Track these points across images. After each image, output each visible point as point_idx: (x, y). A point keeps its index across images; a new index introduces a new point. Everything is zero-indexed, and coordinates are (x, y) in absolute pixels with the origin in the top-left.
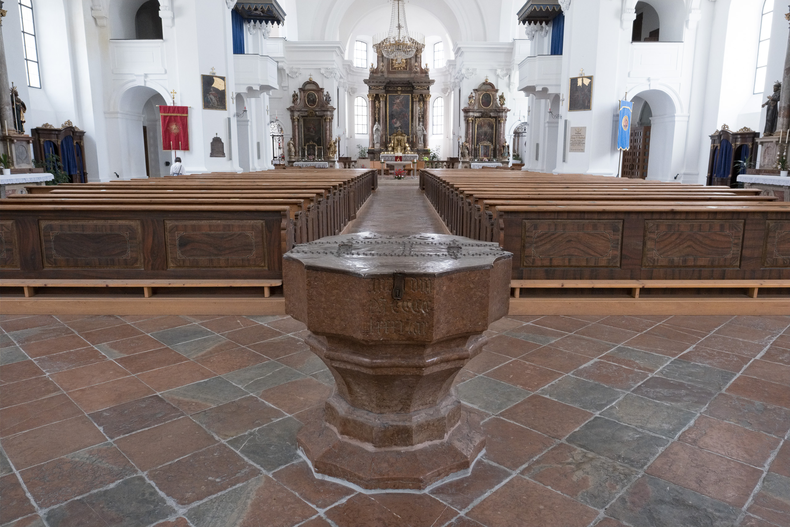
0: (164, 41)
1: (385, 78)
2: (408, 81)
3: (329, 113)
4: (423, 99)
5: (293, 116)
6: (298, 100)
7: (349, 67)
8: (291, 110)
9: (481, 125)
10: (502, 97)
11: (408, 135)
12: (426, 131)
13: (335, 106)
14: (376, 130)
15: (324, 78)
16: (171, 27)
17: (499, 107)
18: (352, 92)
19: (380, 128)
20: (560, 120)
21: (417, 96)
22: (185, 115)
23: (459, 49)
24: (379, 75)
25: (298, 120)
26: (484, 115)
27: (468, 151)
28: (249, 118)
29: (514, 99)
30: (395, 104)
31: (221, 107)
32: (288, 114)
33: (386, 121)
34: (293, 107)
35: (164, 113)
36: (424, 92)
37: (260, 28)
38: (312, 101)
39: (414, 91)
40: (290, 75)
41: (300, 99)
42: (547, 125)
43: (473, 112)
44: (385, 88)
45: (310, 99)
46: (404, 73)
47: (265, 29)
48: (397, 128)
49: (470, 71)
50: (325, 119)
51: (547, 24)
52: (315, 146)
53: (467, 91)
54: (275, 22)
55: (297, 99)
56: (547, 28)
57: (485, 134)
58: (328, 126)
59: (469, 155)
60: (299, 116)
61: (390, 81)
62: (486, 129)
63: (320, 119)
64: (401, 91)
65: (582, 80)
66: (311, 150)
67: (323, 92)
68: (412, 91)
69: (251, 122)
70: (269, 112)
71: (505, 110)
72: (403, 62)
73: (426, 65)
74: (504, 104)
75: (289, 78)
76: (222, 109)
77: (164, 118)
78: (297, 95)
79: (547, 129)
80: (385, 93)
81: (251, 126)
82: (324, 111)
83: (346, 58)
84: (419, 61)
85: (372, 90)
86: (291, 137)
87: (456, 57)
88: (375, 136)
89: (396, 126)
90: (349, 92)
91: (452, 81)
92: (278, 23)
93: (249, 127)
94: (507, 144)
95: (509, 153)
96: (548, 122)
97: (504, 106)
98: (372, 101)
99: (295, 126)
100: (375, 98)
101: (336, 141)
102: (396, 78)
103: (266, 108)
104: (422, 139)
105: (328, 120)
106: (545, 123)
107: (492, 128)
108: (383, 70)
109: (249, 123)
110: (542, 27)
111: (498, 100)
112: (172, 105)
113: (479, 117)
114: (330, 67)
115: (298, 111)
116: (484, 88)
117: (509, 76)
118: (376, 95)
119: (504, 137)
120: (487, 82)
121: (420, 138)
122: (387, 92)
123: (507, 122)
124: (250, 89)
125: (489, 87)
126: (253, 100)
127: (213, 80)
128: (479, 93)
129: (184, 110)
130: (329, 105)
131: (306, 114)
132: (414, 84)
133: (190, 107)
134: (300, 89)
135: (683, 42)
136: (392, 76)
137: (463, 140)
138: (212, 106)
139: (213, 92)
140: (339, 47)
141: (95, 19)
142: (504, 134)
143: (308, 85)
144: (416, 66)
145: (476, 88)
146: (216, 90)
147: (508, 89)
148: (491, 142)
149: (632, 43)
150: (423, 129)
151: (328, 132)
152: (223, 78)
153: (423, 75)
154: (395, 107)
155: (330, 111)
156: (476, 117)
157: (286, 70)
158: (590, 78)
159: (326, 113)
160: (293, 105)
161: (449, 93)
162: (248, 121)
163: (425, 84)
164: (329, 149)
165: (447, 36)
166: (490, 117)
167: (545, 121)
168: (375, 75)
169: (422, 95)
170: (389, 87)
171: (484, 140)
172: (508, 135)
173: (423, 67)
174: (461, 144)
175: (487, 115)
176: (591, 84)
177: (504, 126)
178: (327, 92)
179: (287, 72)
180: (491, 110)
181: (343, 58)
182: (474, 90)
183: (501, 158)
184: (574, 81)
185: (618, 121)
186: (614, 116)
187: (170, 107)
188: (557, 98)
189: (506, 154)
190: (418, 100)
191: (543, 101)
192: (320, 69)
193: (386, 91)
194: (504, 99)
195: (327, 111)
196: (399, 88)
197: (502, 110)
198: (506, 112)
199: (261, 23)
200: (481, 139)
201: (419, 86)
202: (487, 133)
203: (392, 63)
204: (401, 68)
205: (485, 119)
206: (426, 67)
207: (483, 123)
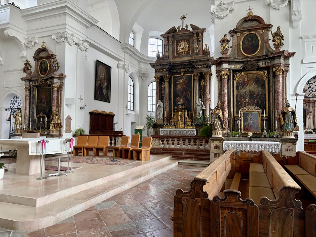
1: (170, 62)
2: (190, 62)
4: (204, 77)
6: (33, 70)
8: (26, 80)
10: (278, 35)
12: (206, 107)
14: (158, 107)
17: (273, 52)
21: (198, 74)
25: (30, 90)
26: (247, 66)
27: (222, 121)
29: (301, 38)
30: (179, 83)
33: (170, 99)
34: (26, 76)
36: (204, 70)
39: (195, 70)
43: (229, 63)
44: (169, 70)
46: (188, 56)
50: (52, 88)
55: (30, 68)
57: (251, 95)
59: (223, 129)
60: (30, 86)
61: (174, 64)
62: (251, 87)
67: (53, 59)
68: (193, 71)
71: (284, 53)
72: (186, 47)
74: (281, 44)
78: (30, 64)
80: (170, 75)
82: (52, 78)
84: (201, 43)
85: (158, 73)
88: (158, 112)
89: (179, 103)
94: (290, 109)
95: (295, 124)
97: (282, 49)
99: (26, 96)
100: (160, 81)
102: (180, 61)
105: (55, 89)
107: (263, 86)
111: (271, 40)
113: (240, 71)
115: (30, 81)
116: (245, 26)
118: (161, 76)
119: (285, 99)
120: (251, 16)
121: (200, 113)
122: (172, 74)
123: (290, 74)
125: (255, 23)
128: (239, 34)
131: (38, 83)
132: (193, 64)
134: (34, 58)
136: (175, 60)
142: (284, 92)
143: (41, 52)
144: (197, 48)
145: (234, 28)
147: (288, 24)
150: (202, 105)
154: (178, 86)
156: (235, 71)
160: (26, 74)
163: (204, 63)
168: (161, 60)
169: (201, 73)
170: (173, 69)
171: (249, 104)
172: (292, 96)
175: (251, 66)
177: (284, 80)
179: (24, 41)
180: (258, 57)
182: (230, 31)
189: (291, 126)
190: (198, 78)
192: (52, 35)
193: (170, 72)
194: (282, 37)
195: (55, 78)
198: (287, 58)
200: (245, 103)
201: (198, 65)
202: (254, 94)
203: (177, 49)
204: (184, 52)
205: (249, 72)
206: (206, 47)
207: (246, 79)
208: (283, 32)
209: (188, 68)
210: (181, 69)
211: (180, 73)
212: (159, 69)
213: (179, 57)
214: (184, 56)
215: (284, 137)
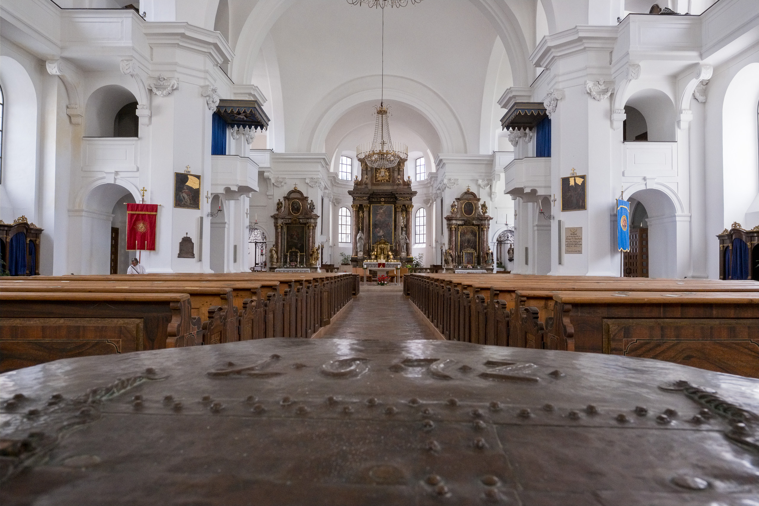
0: (139, 139)
1: (369, 190)
2: (391, 193)
3: (312, 221)
4: (406, 209)
5: (277, 223)
6: (283, 208)
7: (334, 179)
8: (275, 218)
9: (464, 232)
10: (484, 206)
11: (391, 244)
12: (409, 240)
13: (319, 214)
14: (359, 238)
15: (309, 188)
16: (148, 126)
17: (481, 216)
18: (337, 203)
19: (363, 237)
20: (552, 221)
21: (400, 206)
22: (154, 213)
23: (441, 160)
24: (363, 187)
25: (282, 227)
26: (467, 223)
27: (452, 258)
28: (226, 221)
29: (496, 208)
30: (379, 214)
31: (194, 206)
32: (273, 221)
33: (369, 230)
34: (278, 214)
35: (132, 210)
36: (406, 203)
37: (243, 134)
38: (296, 209)
39: (397, 202)
40: (275, 184)
41: (285, 207)
42: (536, 228)
43: (456, 220)
44: (369, 198)
45: (294, 207)
46: (388, 185)
47: (249, 135)
48: (381, 237)
49: (452, 181)
50: (309, 227)
51: (531, 129)
52: (297, 252)
53: (449, 201)
54: (259, 127)
55: (281, 207)
56: (531, 134)
57: (469, 241)
58: (311, 233)
59: (453, 262)
60: (282, 223)
61: (374, 192)
62: (469, 236)
63: (303, 227)
64: (384, 202)
65: (575, 180)
66: (294, 256)
67: (307, 201)
68: (395, 202)
69: (229, 225)
70: (248, 215)
71: (487, 218)
72: (386, 175)
73: (409, 177)
74: (486, 212)
75: (275, 187)
76: (194, 207)
77: (131, 216)
78: (281, 203)
79: (536, 232)
80: (369, 204)
81: (229, 229)
82: (308, 218)
83: (332, 170)
84: (402, 174)
85: (357, 201)
86: (274, 243)
87: (437, 170)
88: (358, 245)
89: (379, 235)
90: (334, 203)
91: (435, 192)
92: (262, 129)
93: (226, 230)
94: (490, 251)
95: (493, 260)
96: (537, 226)
97: (486, 214)
98: (356, 211)
99: (279, 233)
100: (359, 209)
101: (319, 248)
102: (380, 190)
103: (246, 211)
104: (405, 247)
105: (312, 228)
106: (534, 226)
107: (475, 236)
108: (367, 182)
109: (227, 225)
110: (526, 133)
111: (480, 208)
112: (141, 203)
113: (462, 225)
114: (315, 177)
115: (282, 218)
116: (466, 197)
117: (491, 186)
118: (360, 205)
119: (487, 245)
120: (468, 191)
121: (403, 247)
122: (371, 202)
123: (490, 230)
124: (228, 190)
125: (471, 197)
126: (232, 202)
127: (187, 179)
128: (462, 202)
129: (154, 208)
130: (313, 213)
131: (290, 221)
132: (396, 196)
133: (160, 205)
134: (284, 197)
135: (677, 142)
136: (375, 188)
137: (446, 247)
138: (184, 204)
139: (186, 191)
140: (324, 159)
141: (70, 117)
142: (487, 241)
143: (293, 194)
144: (398, 179)
145: (459, 197)
146: (190, 188)
147: (489, 198)
148: (475, 249)
149: (623, 142)
150: (406, 238)
151: (311, 239)
152: (198, 177)
153: (406, 187)
154: (378, 217)
155: (314, 219)
156: (459, 225)
157: (272, 180)
158: (583, 177)
159: (309, 220)
160: (277, 213)
161: (431, 203)
162: (225, 223)
163: (407, 196)
164: (311, 255)
165: (429, 151)
166: (473, 225)
167: (533, 223)
168: (359, 187)
169: (404, 205)
170: (373, 198)
171: (467, 247)
172: (491, 243)
173: (406, 179)
174: (444, 251)
175: (469, 223)
176: (584, 183)
177: (487, 234)
178: (312, 201)
179: (273, 181)
180: (473, 218)
181: (328, 170)
182: (456, 199)
183: (485, 265)
184: (565, 181)
185: (617, 221)
186: (611, 216)
187: (138, 205)
188: (546, 201)
189: (490, 261)
190: (400, 210)
191: (530, 205)
192: (305, 179)
193: (369, 201)
194: (487, 208)
195: (311, 218)
196: (383, 199)
197: (485, 218)
198: (489, 220)
199: (244, 127)
200: (465, 246)
201: (401, 197)
202: (470, 241)
203: (376, 176)
204: (384, 181)
205: (468, 226)
206: (409, 179)
207: (466, 230)
208: (487, 205)
209: (389, 198)
210: (381, 198)
211: (380, 202)
212: (358, 197)
213: (378, 185)
214: (383, 184)
215: (487, 267)
